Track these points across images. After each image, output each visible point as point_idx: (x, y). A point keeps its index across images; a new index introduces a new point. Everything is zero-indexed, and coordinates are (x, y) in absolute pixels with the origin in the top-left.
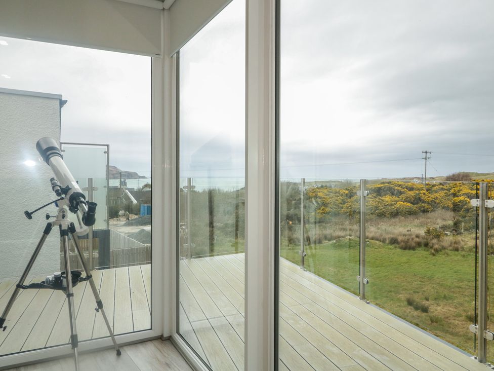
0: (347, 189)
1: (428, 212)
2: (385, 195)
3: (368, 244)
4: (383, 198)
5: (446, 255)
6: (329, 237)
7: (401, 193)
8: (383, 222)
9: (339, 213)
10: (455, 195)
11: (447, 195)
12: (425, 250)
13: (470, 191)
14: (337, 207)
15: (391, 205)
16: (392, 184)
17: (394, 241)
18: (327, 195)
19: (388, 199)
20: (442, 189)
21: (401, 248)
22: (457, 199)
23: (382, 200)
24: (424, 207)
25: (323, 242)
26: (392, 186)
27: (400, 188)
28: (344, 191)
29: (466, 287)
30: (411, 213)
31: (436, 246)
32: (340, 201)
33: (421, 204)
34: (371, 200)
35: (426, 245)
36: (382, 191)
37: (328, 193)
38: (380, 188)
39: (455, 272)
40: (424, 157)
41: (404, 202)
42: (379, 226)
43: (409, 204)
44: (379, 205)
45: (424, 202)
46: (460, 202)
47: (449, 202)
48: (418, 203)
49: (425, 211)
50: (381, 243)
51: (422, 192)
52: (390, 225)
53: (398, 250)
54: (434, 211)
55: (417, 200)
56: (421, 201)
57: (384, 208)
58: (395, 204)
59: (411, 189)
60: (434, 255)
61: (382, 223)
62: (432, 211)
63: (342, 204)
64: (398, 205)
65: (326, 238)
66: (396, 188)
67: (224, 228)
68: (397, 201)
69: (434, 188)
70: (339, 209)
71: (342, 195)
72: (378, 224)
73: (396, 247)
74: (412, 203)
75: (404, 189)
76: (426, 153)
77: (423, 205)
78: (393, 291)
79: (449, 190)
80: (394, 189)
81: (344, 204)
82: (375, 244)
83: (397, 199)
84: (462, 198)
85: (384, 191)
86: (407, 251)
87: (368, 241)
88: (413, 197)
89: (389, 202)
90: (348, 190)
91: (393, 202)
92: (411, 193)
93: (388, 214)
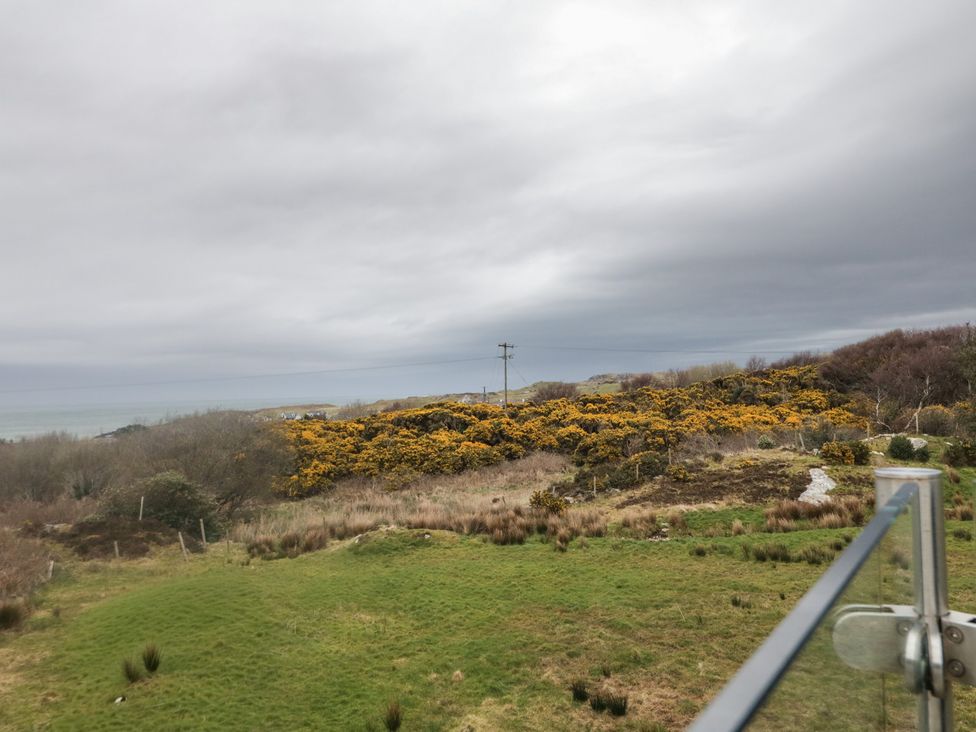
0: (359, 422)
1: (519, 458)
2: (437, 430)
3: (428, 540)
4: (433, 437)
5: (585, 548)
6: (340, 530)
7: (465, 425)
8: (440, 485)
9: (350, 473)
10: (558, 423)
11: (546, 424)
12: (542, 541)
13: (582, 415)
14: (345, 461)
15: (452, 449)
16: (447, 408)
17: (477, 527)
18: (320, 436)
19: (443, 437)
20: (536, 413)
21: (496, 542)
22: (562, 431)
23: (434, 441)
24: (510, 449)
25: (328, 544)
26: (446, 411)
27: (462, 415)
28: (356, 425)
29: (660, 622)
30: (488, 462)
31: (562, 531)
32: (349, 446)
33: (503, 445)
34: (412, 440)
35: (542, 529)
36: (430, 422)
37: (322, 431)
38: (425, 417)
39: (619, 587)
40: (502, 354)
41: (473, 442)
42: (434, 495)
43: (483, 446)
44: (430, 450)
45: (510, 439)
46: (571, 435)
47: (551, 436)
48: (498, 442)
49: (512, 457)
50: (454, 534)
51: (503, 420)
52: (454, 491)
53: (491, 546)
54: (529, 455)
55: (498, 437)
56: (503, 437)
57: (439, 456)
58: (458, 447)
59: (483, 416)
60: (563, 550)
61: (438, 488)
62: (525, 456)
63: (353, 452)
64: (463, 449)
65: (333, 533)
66: (455, 415)
67: (74, 536)
68: (459, 441)
69: (522, 413)
70: (349, 465)
71: (351, 434)
72: (431, 489)
73: (485, 541)
74: (487, 443)
75: (470, 415)
76: (505, 346)
77: (509, 445)
78: (527, 661)
79: (547, 414)
80: (451, 417)
81: (359, 452)
82: (443, 539)
83: (461, 436)
84: (572, 428)
85: (433, 421)
86: (509, 547)
87: (428, 533)
88: (489, 431)
89: (447, 443)
90: (362, 423)
91: (454, 444)
92: (486, 424)
93: (448, 467)
